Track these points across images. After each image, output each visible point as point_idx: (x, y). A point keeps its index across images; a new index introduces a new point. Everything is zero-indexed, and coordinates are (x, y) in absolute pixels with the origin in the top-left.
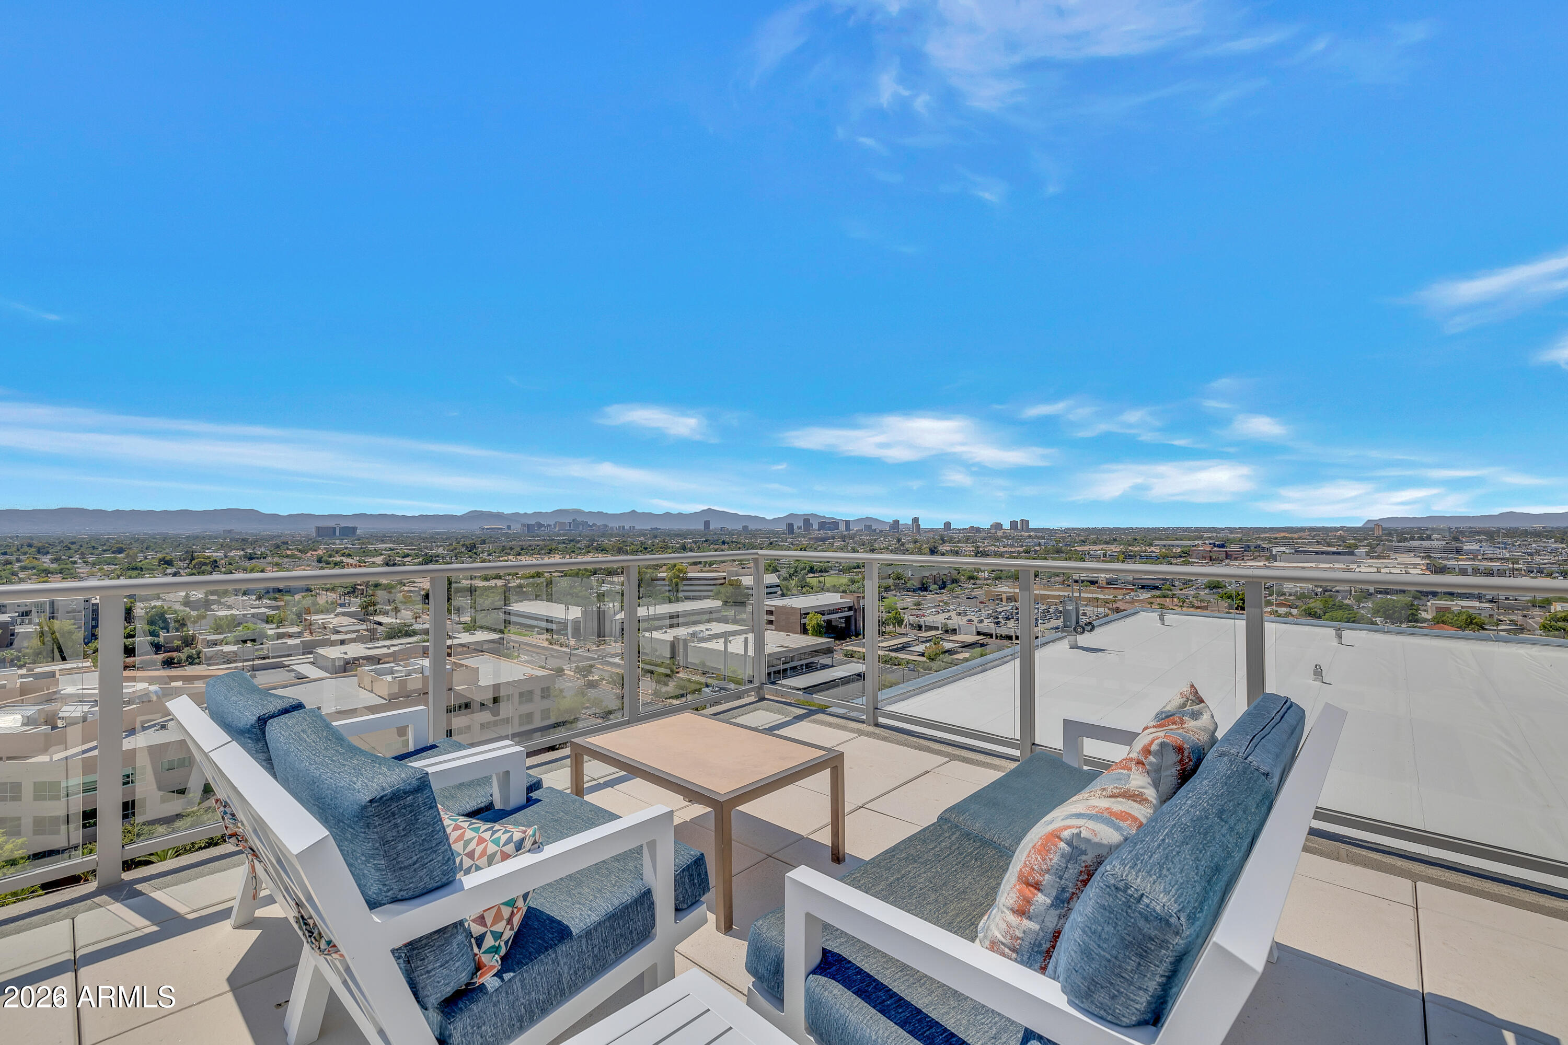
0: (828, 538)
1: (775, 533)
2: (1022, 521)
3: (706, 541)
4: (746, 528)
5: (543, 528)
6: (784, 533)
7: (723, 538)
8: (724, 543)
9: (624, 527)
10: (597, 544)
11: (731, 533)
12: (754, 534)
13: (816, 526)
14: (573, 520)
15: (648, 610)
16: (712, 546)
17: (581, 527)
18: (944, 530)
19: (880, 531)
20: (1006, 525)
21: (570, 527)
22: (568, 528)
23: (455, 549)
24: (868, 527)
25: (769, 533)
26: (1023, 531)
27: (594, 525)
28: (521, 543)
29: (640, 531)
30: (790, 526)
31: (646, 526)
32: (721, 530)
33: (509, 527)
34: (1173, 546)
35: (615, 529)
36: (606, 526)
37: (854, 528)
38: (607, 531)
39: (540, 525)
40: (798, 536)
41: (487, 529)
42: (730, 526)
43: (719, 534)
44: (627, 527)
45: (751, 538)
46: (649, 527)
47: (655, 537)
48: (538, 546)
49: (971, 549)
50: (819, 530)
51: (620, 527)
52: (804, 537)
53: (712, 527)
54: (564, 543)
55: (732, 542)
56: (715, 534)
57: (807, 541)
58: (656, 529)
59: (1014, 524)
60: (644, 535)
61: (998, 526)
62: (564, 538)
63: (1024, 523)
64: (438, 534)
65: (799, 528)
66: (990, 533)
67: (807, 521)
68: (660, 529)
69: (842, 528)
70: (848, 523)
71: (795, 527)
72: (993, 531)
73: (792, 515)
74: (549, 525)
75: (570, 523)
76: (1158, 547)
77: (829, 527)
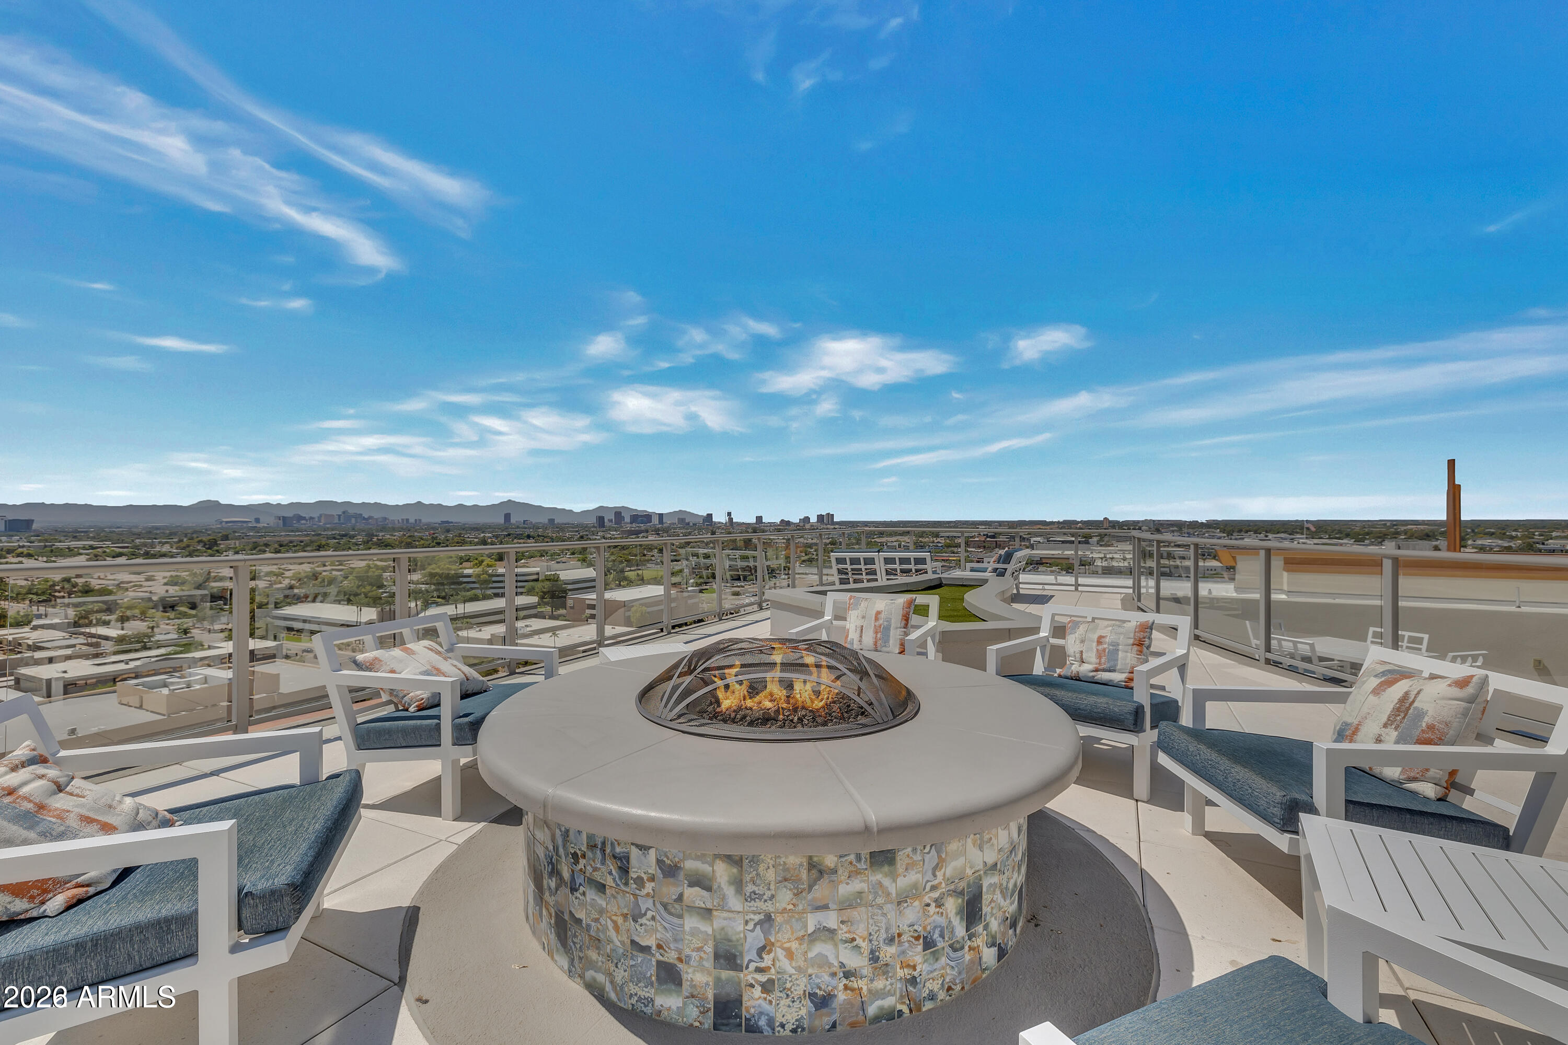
0: (641, 532)
1: (585, 527)
2: (828, 514)
3: (509, 535)
4: (552, 521)
5: (303, 522)
6: (594, 527)
7: (527, 532)
8: (529, 537)
9: (407, 520)
10: (378, 539)
11: (536, 527)
12: (561, 528)
13: (627, 519)
14: (344, 513)
15: (456, 608)
16: (515, 541)
17: (353, 520)
18: (756, 523)
19: (693, 524)
20: (813, 519)
21: (339, 520)
22: (336, 521)
23: (188, 546)
24: (682, 521)
25: (577, 526)
26: (829, 524)
27: (370, 518)
28: (277, 539)
29: (428, 524)
30: (601, 520)
31: (437, 519)
32: (524, 523)
33: (257, 520)
34: (955, 537)
35: (396, 522)
36: (385, 519)
37: (667, 521)
38: (387, 524)
39: (300, 518)
40: (609, 530)
41: (227, 522)
42: (535, 519)
43: (523, 528)
44: (412, 520)
45: (558, 532)
46: (438, 520)
47: (448, 531)
48: (302, 542)
49: (783, 541)
50: (631, 523)
51: (403, 520)
52: (616, 531)
53: (513, 520)
54: (335, 538)
55: (539, 536)
56: (518, 527)
57: (619, 534)
58: (448, 522)
59: (820, 518)
60: (434, 528)
61: (807, 519)
62: (334, 532)
63: (830, 516)
64: (157, 528)
65: (611, 521)
66: (799, 526)
67: (618, 513)
68: (452, 522)
69: (655, 521)
70: (661, 515)
71: (606, 520)
72: (802, 524)
73: (601, 508)
74: (311, 518)
75: (339, 516)
76: (943, 538)
77: (642, 520)
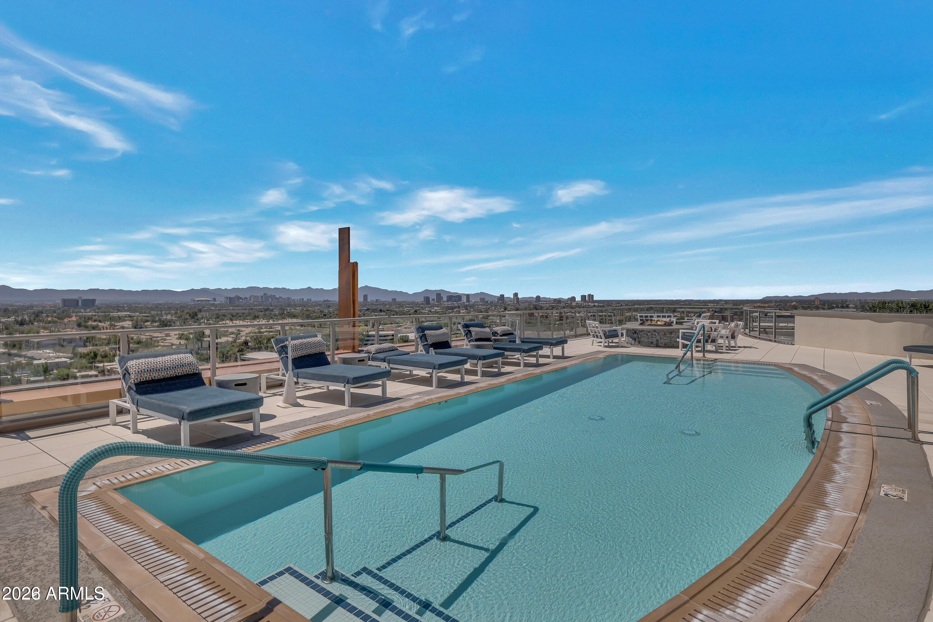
0: (455, 308)
1: (417, 304)
2: (589, 295)
3: (368, 309)
4: (394, 300)
5: (241, 300)
6: (422, 304)
7: (380, 307)
8: (381, 311)
9: (303, 299)
10: (287, 312)
11: (384, 304)
12: (401, 305)
13: (445, 299)
14: (264, 294)
16: (373, 314)
17: (270, 299)
18: (536, 301)
19: (491, 302)
20: (578, 299)
21: (262, 300)
22: (260, 300)
23: (181, 316)
24: (482, 300)
25: (411, 304)
26: (590, 302)
27: (280, 298)
28: (229, 311)
29: (316, 302)
30: (427, 299)
31: (321, 299)
32: (376, 302)
33: (214, 300)
34: (689, 312)
35: (296, 301)
36: (289, 298)
37: (473, 300)
38: (291, 302)
39: (239, 298)
40: (433, 306)
41: (197, 301)
42: (383, 299)
43: (376, 305)
44: (305, 300)
45: (399, 307)
46: (322, 300)
47: (329, 307)
48: (243, 314)
49: (556, 314)
50: (448, 301)
51: (300, 299)
52: (437, 307)
53: (369, 300)
54: (261, 311)
55: (387, 310)
56: (373, 304)
57: (440, 309)
58: (327, 301)
59: (583, 297)
60: (320, 305)
61: (573, 299)
62: (260, 307)
63: (591, 296)
64: (160, 304)
65: (433, 300)
66: (567, 303)
67: (439, 294)
68: (330, 301)
69: (464, 300)
70: (468, 296)
71: (431, 300)
72: (569, 302)
73: (427, 291)
74: (246, 298)
75: (262, 297)
76: (679, 313)
77: (455, 299)
